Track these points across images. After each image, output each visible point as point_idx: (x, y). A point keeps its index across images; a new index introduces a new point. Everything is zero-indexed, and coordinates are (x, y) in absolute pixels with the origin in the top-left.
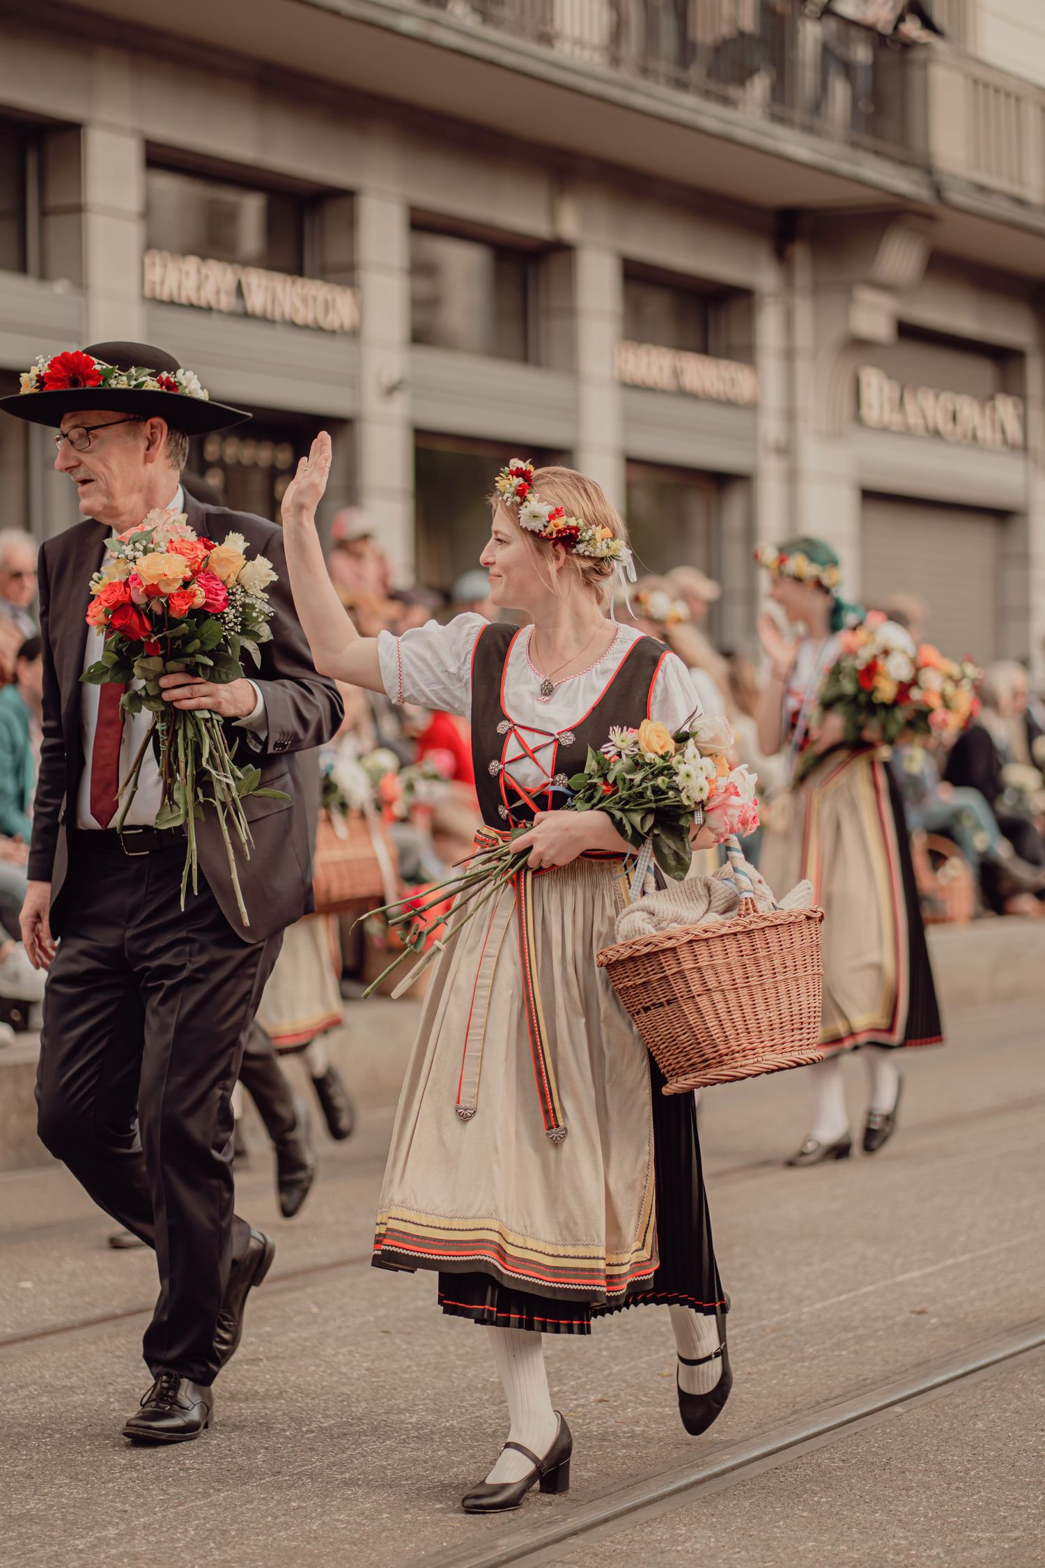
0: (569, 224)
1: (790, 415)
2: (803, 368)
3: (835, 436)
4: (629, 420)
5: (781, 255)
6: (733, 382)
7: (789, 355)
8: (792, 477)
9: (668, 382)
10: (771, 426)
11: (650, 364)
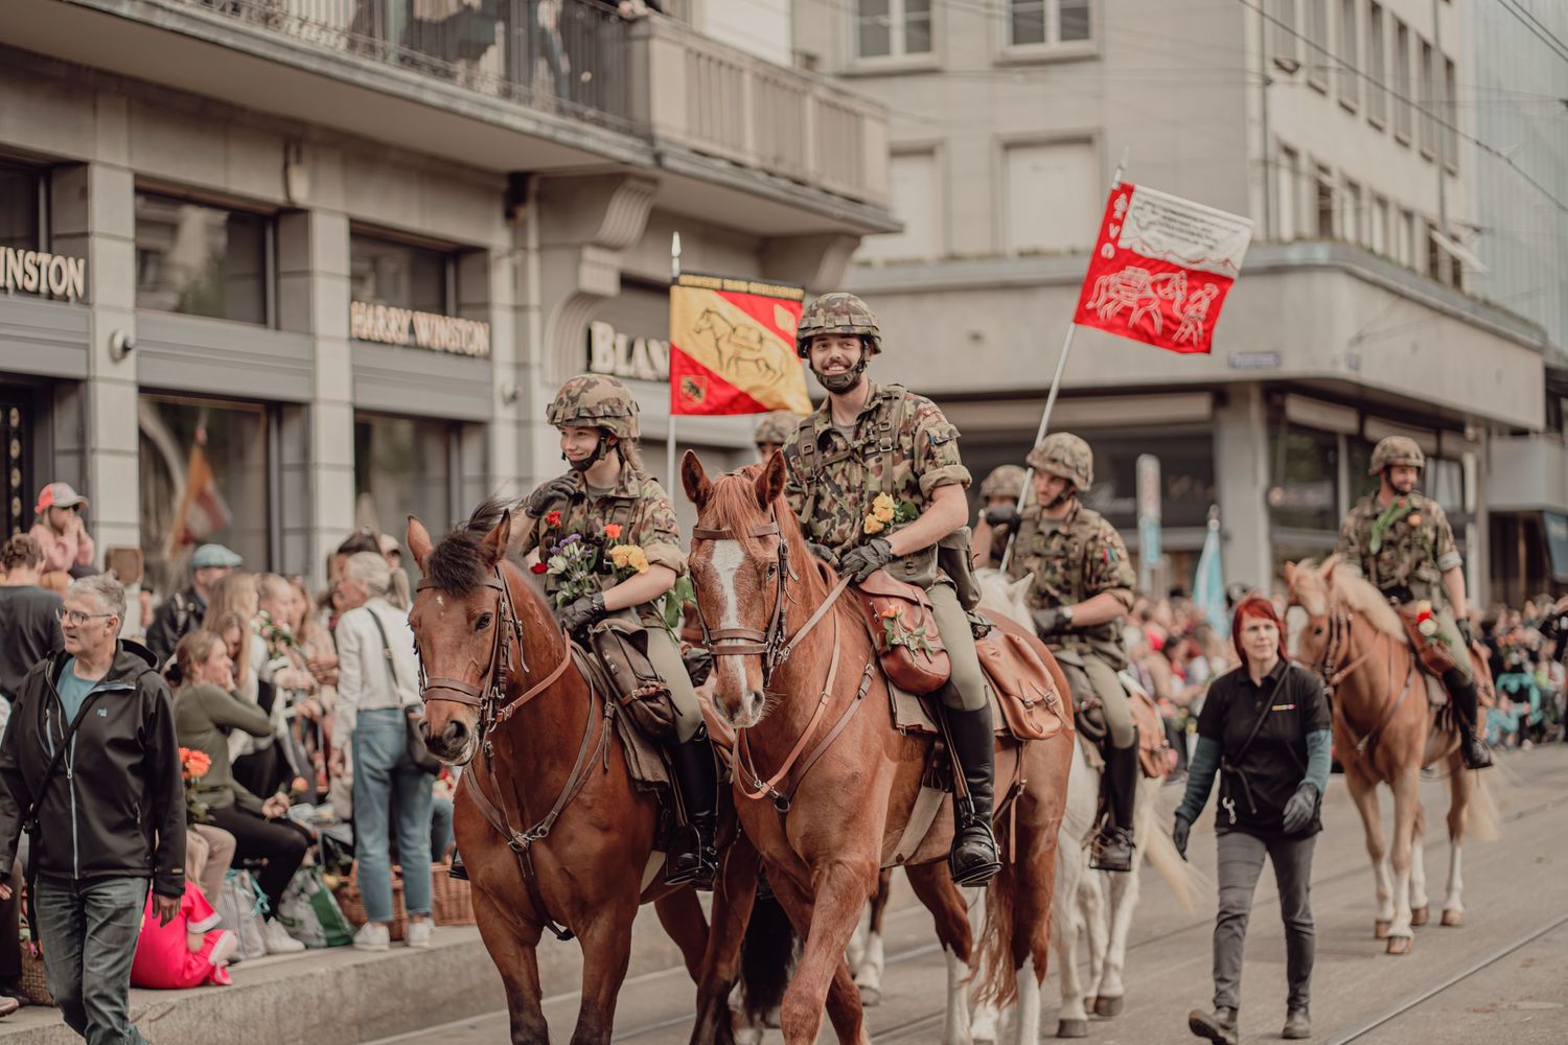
0: (300, 190)
1: (521, 366)
2: (534, 318)
4: (359, 376)
5: (510, 215)
6: (471, 337)
7: (520, 309)
8: (523, 425)
9: (404, 338)
10: (504, 379)
11: (387, 321)
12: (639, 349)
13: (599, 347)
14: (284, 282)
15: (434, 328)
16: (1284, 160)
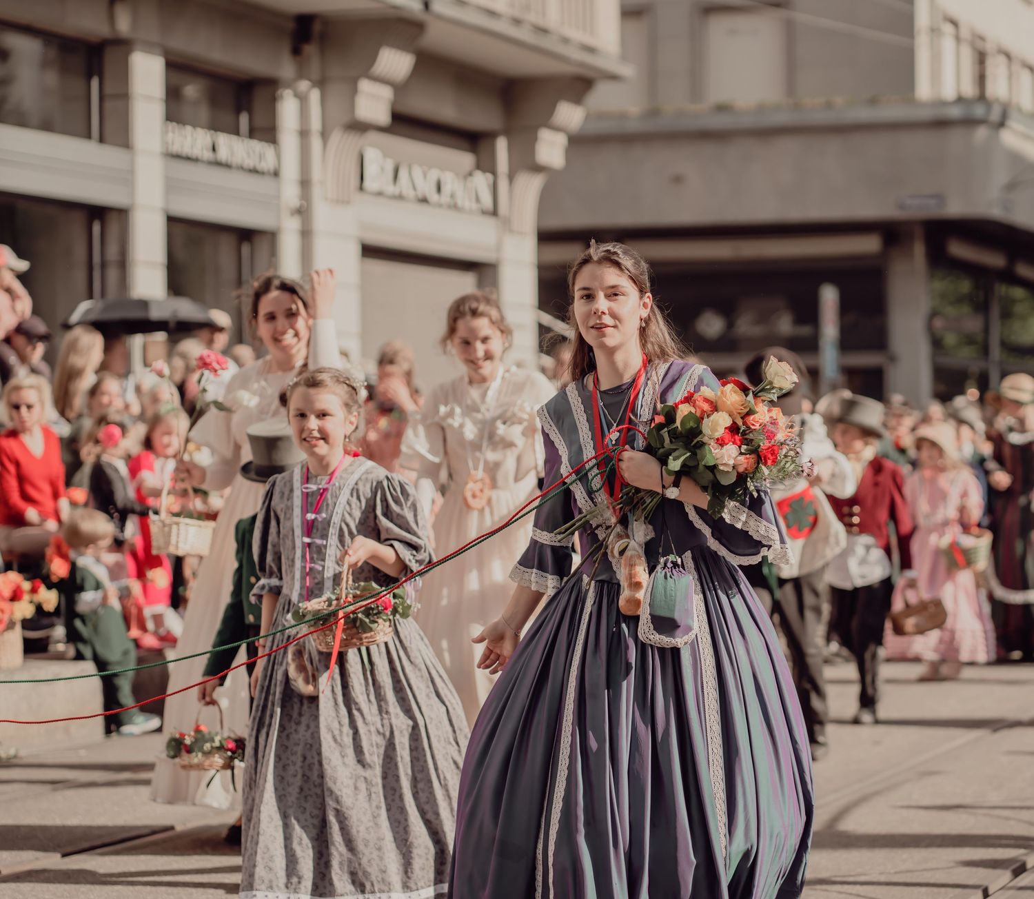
0: (124, 24)
1: (305, 184)
2: (316, 143)
3: (343, 201)
4: (171, 186)
5: (296, 51)
6: (261, 157)
7: (304, 134)
8: (306, 234)
9: (207, 155)
10: (290, 193)
11: (195, 140)
12: (403, 173)
13: (371, 169)
14: (108, 105)
15: (234, 148)
16: (948, 29)
